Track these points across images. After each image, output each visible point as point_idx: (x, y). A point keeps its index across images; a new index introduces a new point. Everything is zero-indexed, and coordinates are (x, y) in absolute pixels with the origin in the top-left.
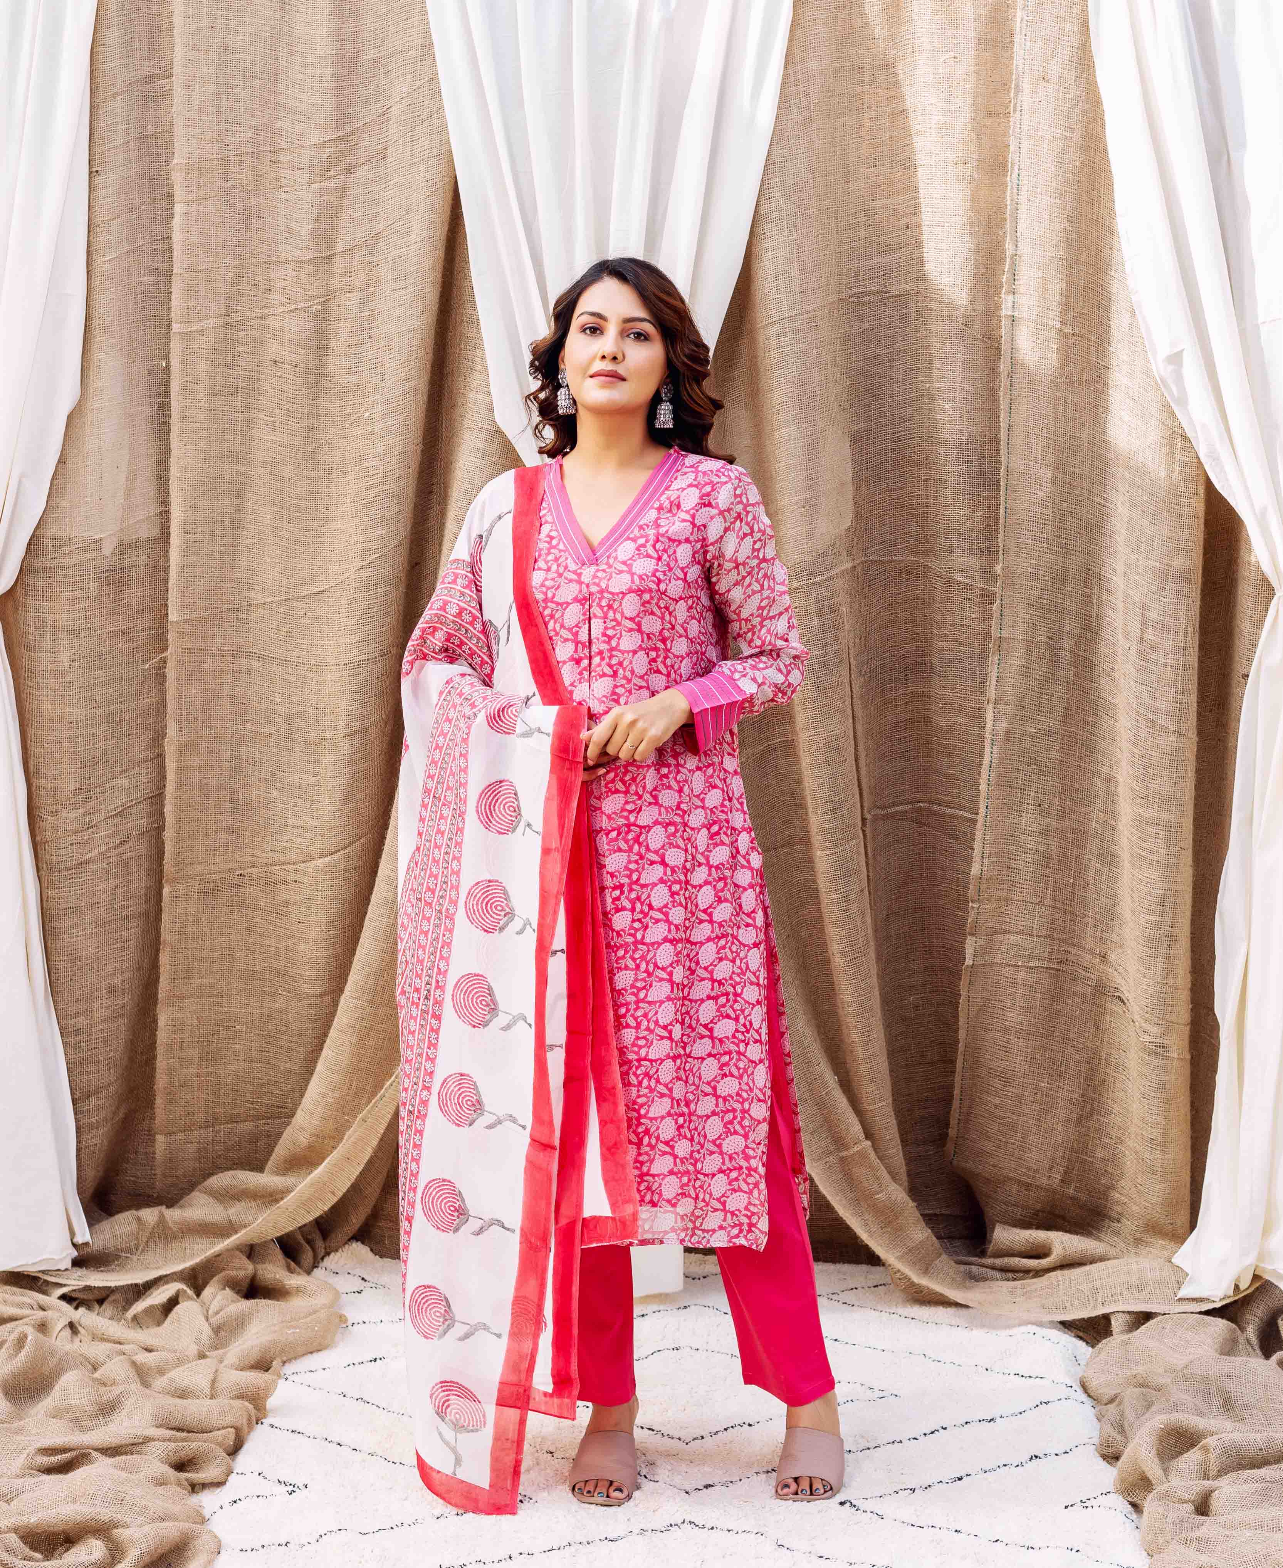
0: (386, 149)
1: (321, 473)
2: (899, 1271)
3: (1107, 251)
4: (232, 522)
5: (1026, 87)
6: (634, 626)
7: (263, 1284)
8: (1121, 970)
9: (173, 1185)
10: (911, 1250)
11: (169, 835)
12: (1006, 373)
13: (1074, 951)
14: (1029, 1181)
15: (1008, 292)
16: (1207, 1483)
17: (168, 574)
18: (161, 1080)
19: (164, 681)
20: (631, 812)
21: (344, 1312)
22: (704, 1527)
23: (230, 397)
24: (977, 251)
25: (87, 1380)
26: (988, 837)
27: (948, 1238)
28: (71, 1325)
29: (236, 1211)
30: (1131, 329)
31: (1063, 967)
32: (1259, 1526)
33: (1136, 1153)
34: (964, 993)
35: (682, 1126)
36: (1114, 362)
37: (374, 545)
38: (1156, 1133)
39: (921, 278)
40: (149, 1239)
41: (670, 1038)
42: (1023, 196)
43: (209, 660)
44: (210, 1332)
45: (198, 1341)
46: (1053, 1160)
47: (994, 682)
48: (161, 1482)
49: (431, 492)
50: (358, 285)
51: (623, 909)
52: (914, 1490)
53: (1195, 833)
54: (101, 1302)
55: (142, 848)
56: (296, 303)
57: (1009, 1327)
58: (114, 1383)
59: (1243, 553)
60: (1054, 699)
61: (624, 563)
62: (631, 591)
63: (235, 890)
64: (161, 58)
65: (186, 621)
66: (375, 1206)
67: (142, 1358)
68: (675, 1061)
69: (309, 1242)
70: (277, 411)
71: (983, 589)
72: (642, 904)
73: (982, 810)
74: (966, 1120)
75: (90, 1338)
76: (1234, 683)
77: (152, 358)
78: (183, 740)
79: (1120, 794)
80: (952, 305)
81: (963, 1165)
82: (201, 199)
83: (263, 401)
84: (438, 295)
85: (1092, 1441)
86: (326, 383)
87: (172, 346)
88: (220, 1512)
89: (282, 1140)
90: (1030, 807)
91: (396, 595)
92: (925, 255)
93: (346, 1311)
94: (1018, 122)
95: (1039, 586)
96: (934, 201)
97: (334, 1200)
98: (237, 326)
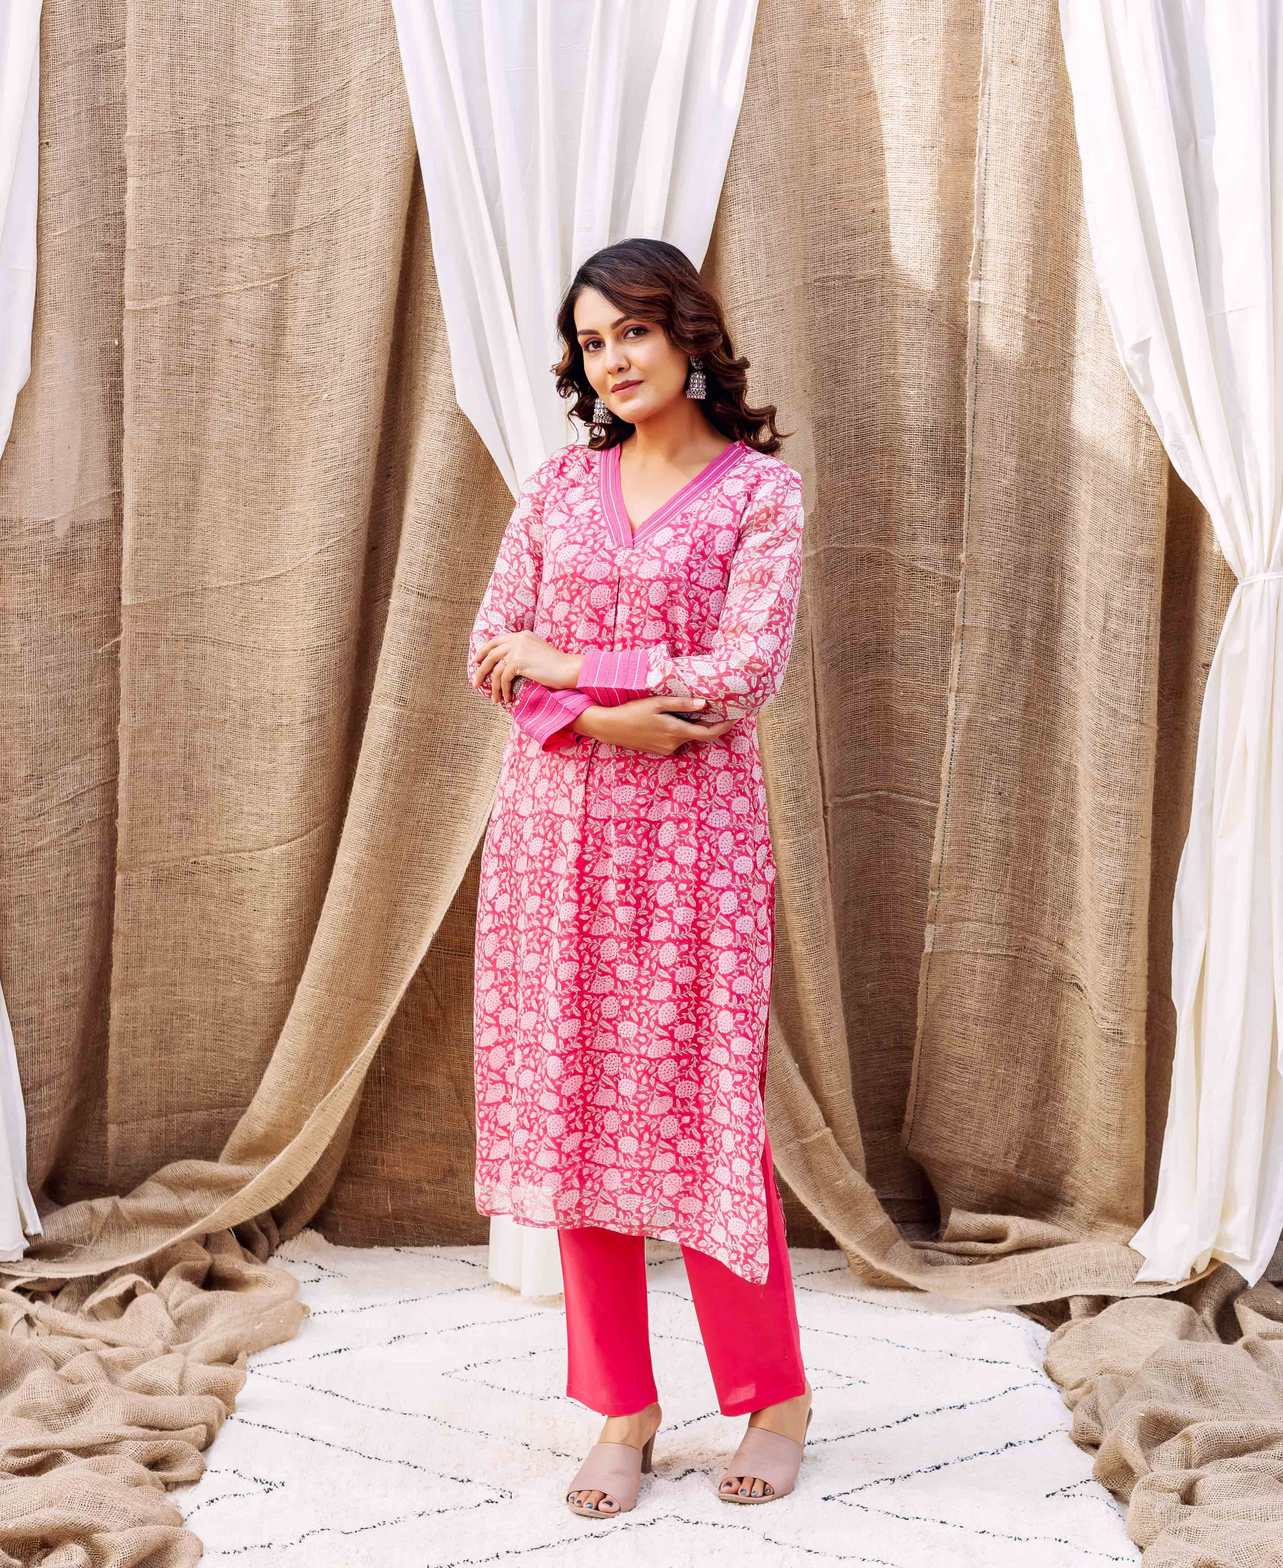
0: (345, 124)
1: (278, 456)
2: (857, 1256)
3: (1073, 237)
4: (187, 505)
5: (995, 70)
6: (659, 615)
7: (221, 1274)
8: (1078, 957)
9: (125, 1174)
10: (870, 1236)
11: (122, 822)
12: (972, 360)
13: (1031, 939)
14: (984, 1166)
15: (974, 278)
16: (1190, 1472)
17: (121, 557)
18: (113, 1069)
19: (117, 667)
21: (305, 1302)
22: (688, 1522)
23: (185, 377)
24: (944, 236)
25: (52, 1377)
26: (948, 825)
27: (902, 1222)
28: (28, 1318)
29: (191, 1201)
30: (1096, 316)
31: (1022, 955)
32: (1247, 1515)
33: (1092, 1138)
34: (922, 980)
36: (1078, 349)
37: (333, 529)
38: (1113, 1119)
39: (887, 262)
40: (103, 1229)
42: (990, 183)
43: (163, 644)
44: (172, 1325)
45: (161, 1335)
46: (1009, 1145)
47: (956, 671)
48: (138, 1483)
49: (389, 476)
50: (317, 263)
52: (893, 1480)
53: (1154, 821)
54: (55, 1293)
55: (95, 835)
56: (251, 281)
57: (968, 1311)
58: (82, 1381)
59: (1205, 542)
60: (1016, 687)
62: (658, 578)
63: (189, 878)
64: (112, 27)
65: (139, 605)
66: (329, 1195)
67: (107, 1353)
69: (264, 1231)
70: (233, 392)
71: (946, 577)
73: (943, 798)
74: (921, 1106)
75: (48, 1331)
76: (1195, 671)
77: (105, 335)
78: (136, 725)
79: (1080, 782)
80: (918, 290)
81: (918, 1150)
82: (155, 174)
83: (219, 382)
84: (398, 275)
85: (1064, 1427)
86: (283, 364)
87: (125, 322)
88: (196, 1512)
89: (237, 1130)
90: (991, 795)
91: (355, 580)
92: (892, 240)
93: (307, 1301)
94: (986, 105)
95: (1002, 574)
96: (901, 185)
97: (292, 1189)
98: (192, 304)
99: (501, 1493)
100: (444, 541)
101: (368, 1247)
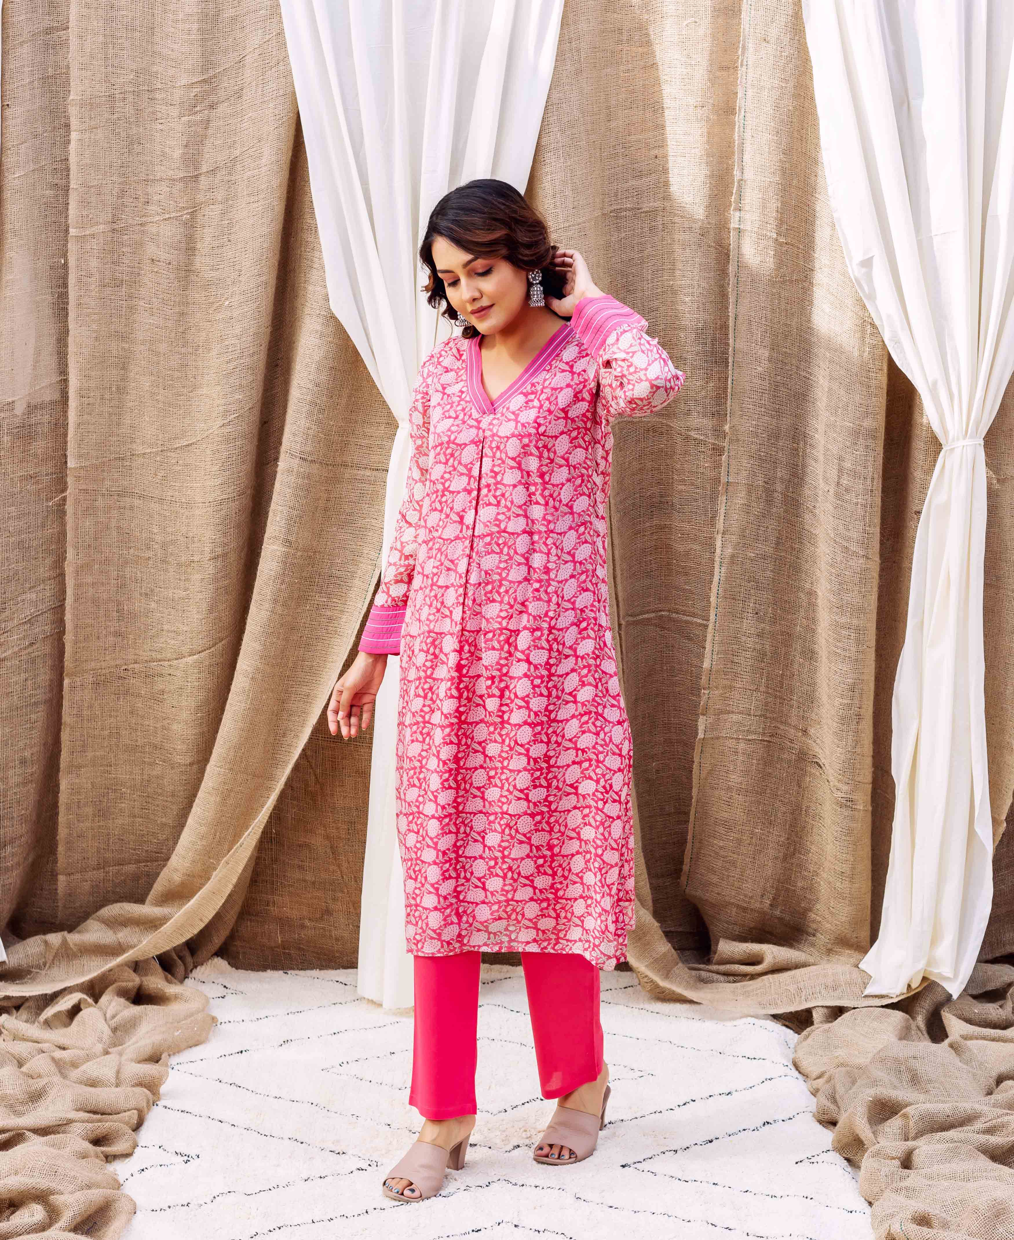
0: (241, 90)
1: (190, 350)
2: (646, 976)
4: (118, 388)
5: (751, 46)
6: (515, 465)
7: (147, 992)
8: (818, 741)
9: (71, 914)
10: (656, 960)
11: (68, 638)
12: (734, 274)
13: (782, 727)
14: (745, 905)
15: (735, 210)
16: (910, 1144)
17: (67, 430)
18: (62, 832)
19: (64, 516)
21: (213, 1014)
22: (516, 1185)
23: (116, 289)
24: (712, 176)
25: (16, 1073)
26: (716, 638)
27: (682, 949)
29: (123, 935)
30: (831, 239)
31: (774, 740)
32: (953, 1177)
33: (830, 883)
34: (696, 759)
36: (817, 265)
37: (233, 407)
38: (846, 868)
39: (667, 197)
40: (54, 957)
42: (748, 135)
43: (100, 498)
44: (110, 1032)
45: (101, 1040)
46: (765, 890)
47: (722, 517)
48: (84, 1156)
49: (277, 365)
50: (220, 199)
52: (676, 1151)
53: (877, 635)
54: (18, 1008)
55: (47, 648)
56: (169, 213)
57: (733, 1019)
58: (40, 1076)
59: (916, 416)
60: (770, 530)
61: (513, 413)
62: (513, 435)
63: (121, 682)
64: (58, 15)
65: (81, 468)
66: (232, 930)
67: (59, 1054)
69: (181, 958)
71: (714, 444)
73: (712, 617)
74: (696, 859)
75: (12, 1038)
76: (909, 517)
77: (53, 256)
78: (79, 562)
79: (820, 604)
80: (691, 219)
81: (693, 893)
82: (92, 129)
83: (143, 292)
84: (283, 207)
85: (809, 1109)
86: (194, 278)
87: (69, 245)
88: (131, 1179)
89: (159, 879)
90: (749, 615)
91: (250, 447)
92: (671, 179)
93: (215, 1013)
94: (744, 74)
95: (758, 442)
96: (678, 136)
97: (202, 925)
98: (122, 231)
99: (369, 1163)
100: (321, 416)
101: (263, 971)
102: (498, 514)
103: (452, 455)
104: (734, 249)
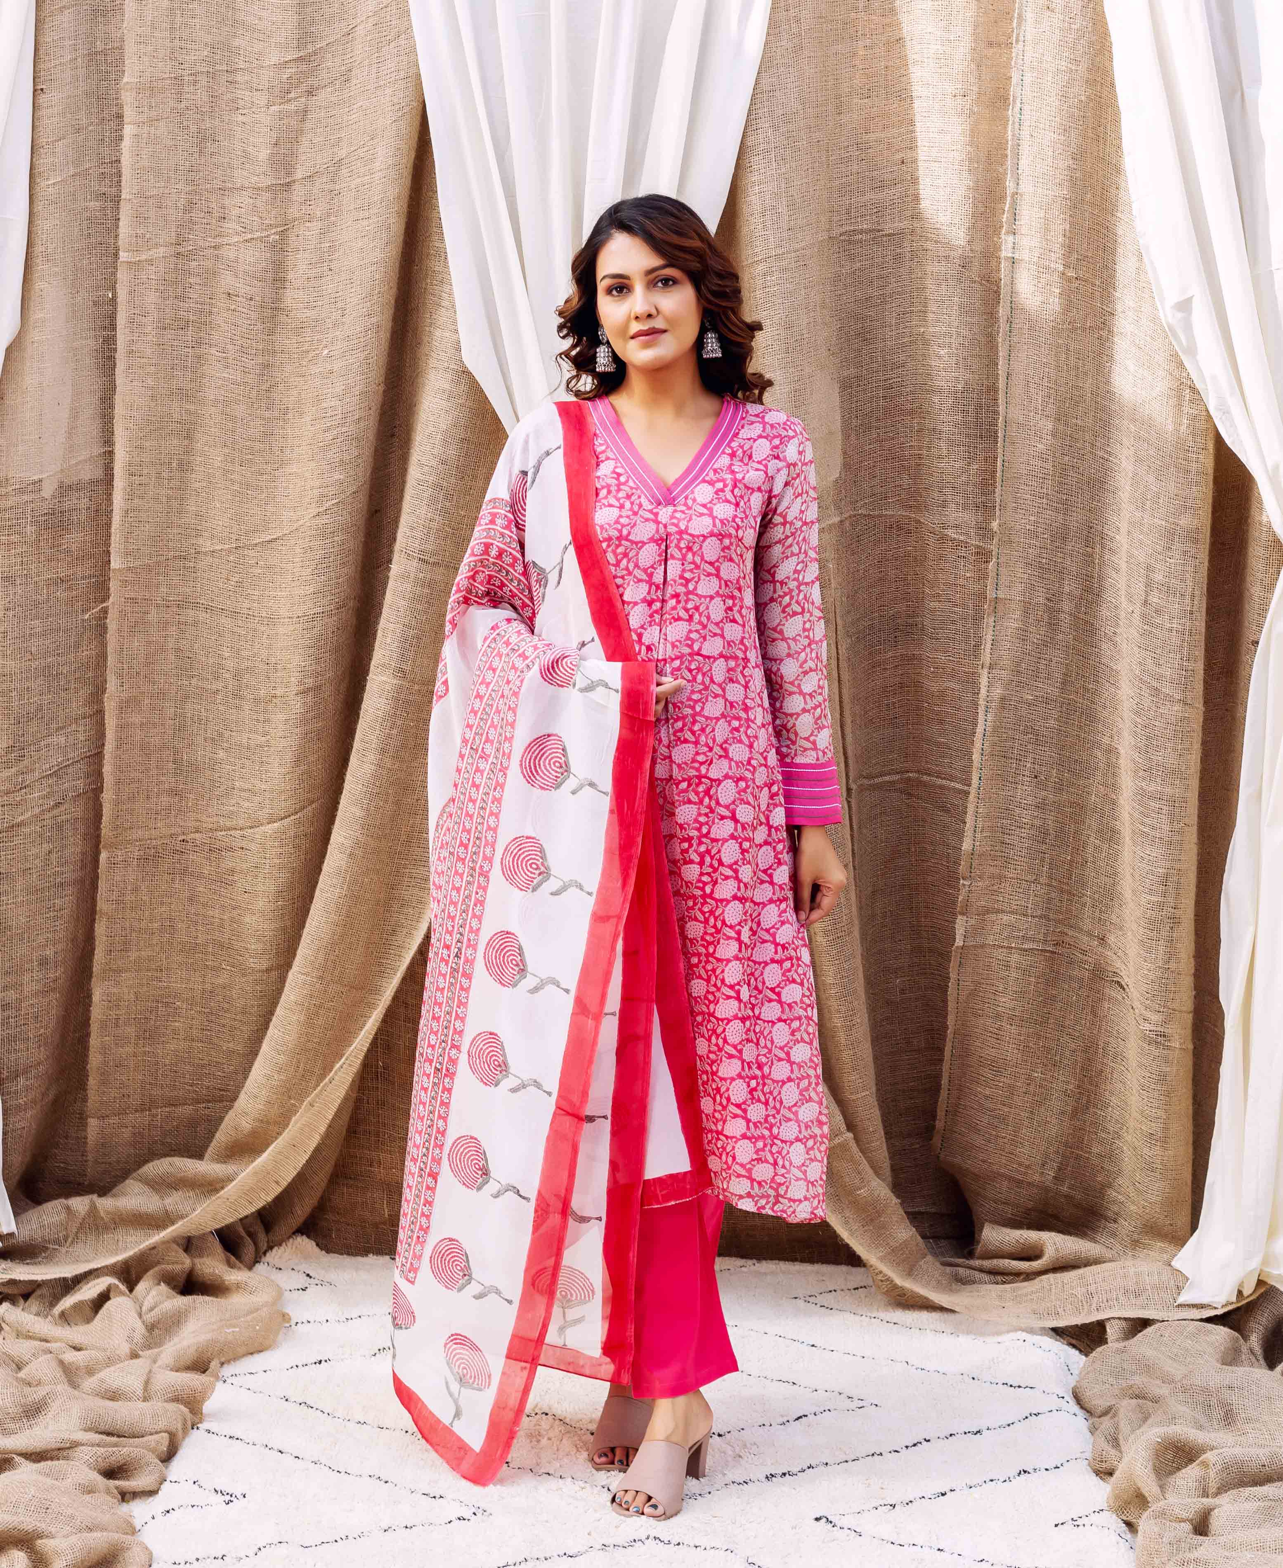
0: (350, 70)
1: (276, 414)
2: (881, 1272)
3: (1113, 191)
4: (181, 464)
5: (1029, 16)
6: (713, 571)
7: (201, 1279)
8: (1120, 953)
9: (105, 1172)
10: (894, 1250)
11: (107, 796)
12: (1005, 318)
13: (1070, 933)
14: (1020, 1177)
15: (1008, 233)
16: (1205, 1500)
17: (111, 519)
18: (94, 1060)
19: (105, 632)
20: (702, 763)
21: (286, 1311)
22: (669, 1543)
23: (180, 332)
24: (976, 189)
25: (10, 1380)
26: (980, 810)
27: (933, 1237)
29: (173, 1201)
30: (1137, 273)
31: (1059, 950)
32: (1261, 1547)
33: (1135, 1148)
34: (953, 976)
35: (755, 1089)
36: (1119, 307)
37: (332, 491)
38: (1155, 1127)
39: (917, 216)
40: (79, 1229)
41: (738, 999)
42: (1025, 133)
43: (154, 611)
44: (143, 1330)
45: (130, 1339)
46: (1047, 1156)
47: (989, 646)
48: (89, 1490)
49: (393, 435)
50: (319, 214)
51: (691, 862)
52: (894, 1506)
53: (1200, 808)
54: (26, 1297)
55: (79, 810)
56: (251, 232)
57: (998, 1333)
58: (39, 1383)
59: (1254, 512)
60: (1053, 664)
62: (712, 534)
63: (177, 857)
65: (129, 569)
66: (322, 1198)
67: (70, 1357)
68: (743, 1023)
69: (250, 1235)
70: (230, 347)
71: (978, 547)
72: (712, 858)
73: (975, 781)
74: (954, 1112)
75: (14, 1334)
76: (1244, 649)
77: (98, 288)
78: (124, 695)
79: (1122, 766)
80: (949, 245)
81: (950, 1159)
82: (151, 121)
83: (216, 336)
84: (403, 226)
85: (1084, 1456)
86: (283, 318)
87: (119, 276)
88: (151, 1522)
89: (223, 1126)
90: (1026, 779)
91: (354, 544)
92: (921, 192)
93: (289, 1310)
94: (1021, 53)
95: (1038, 544)
96: (932, 135)
97: (279, 1190)
98: (188, 256)
99: (474, 1510)
100: (448, 504)
101: (362, 1255)
102: (690, 631)
103: (625, 555)
104: (1006, 285)
